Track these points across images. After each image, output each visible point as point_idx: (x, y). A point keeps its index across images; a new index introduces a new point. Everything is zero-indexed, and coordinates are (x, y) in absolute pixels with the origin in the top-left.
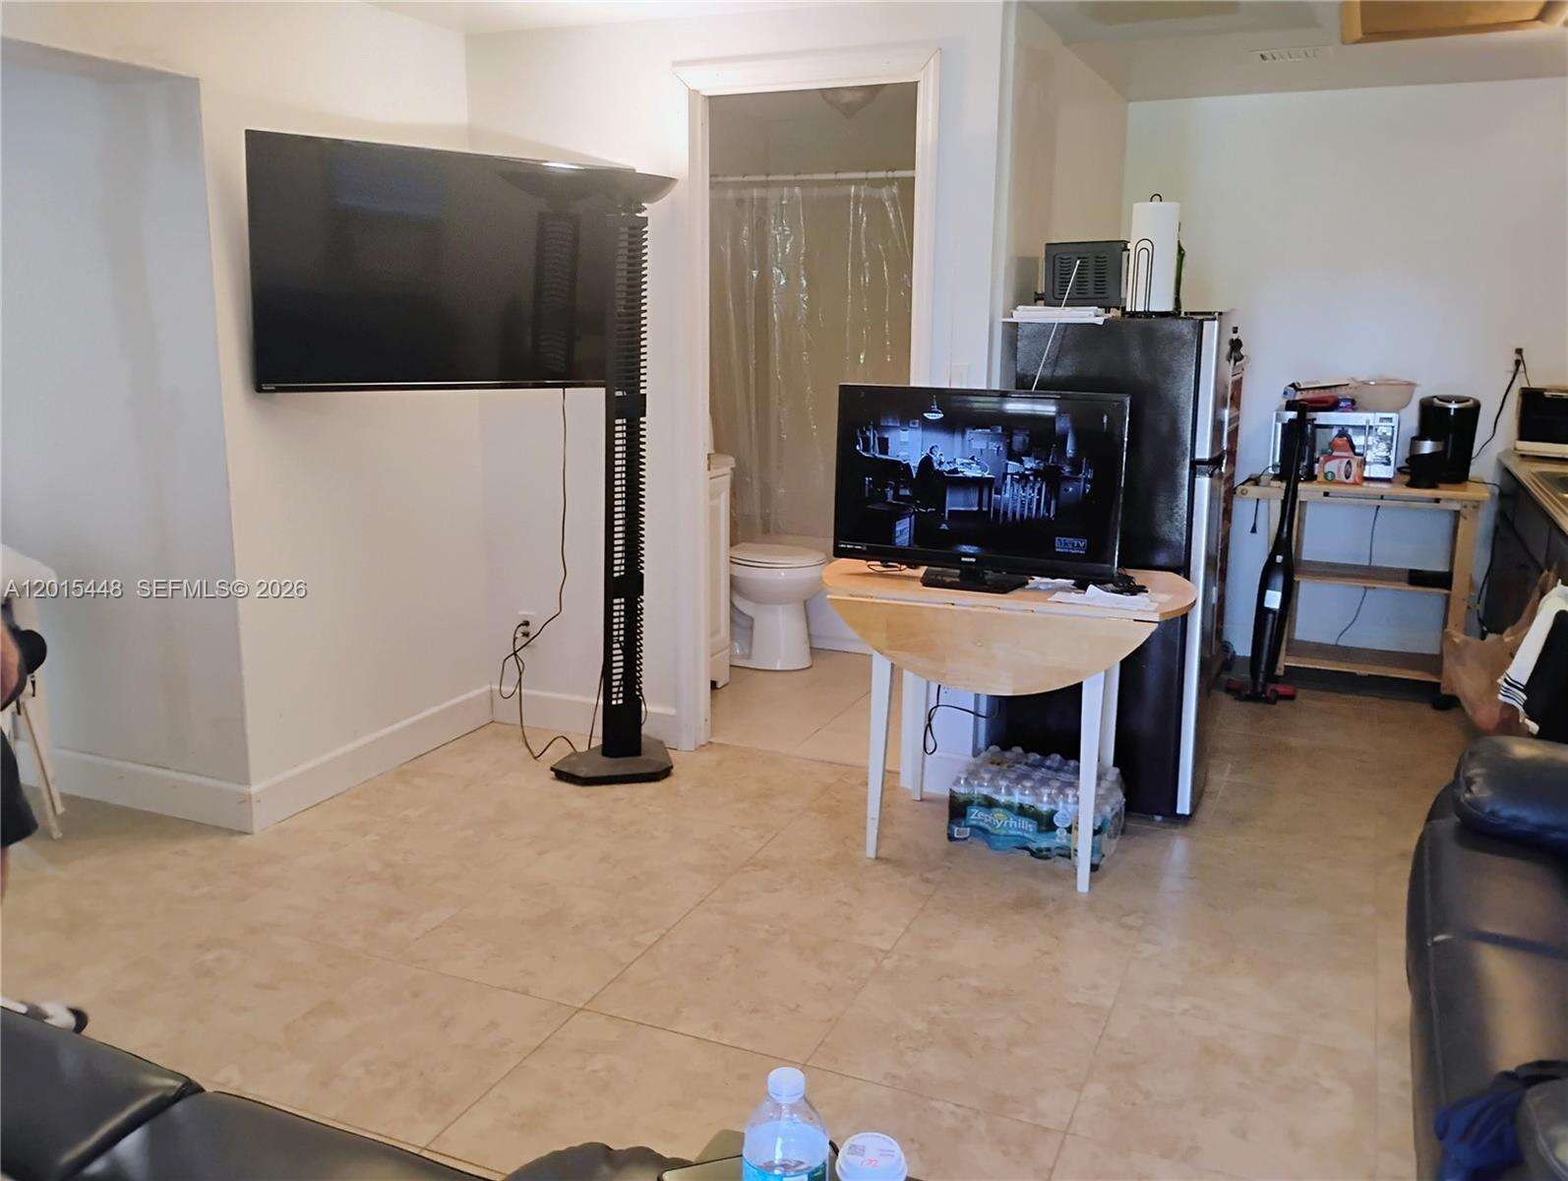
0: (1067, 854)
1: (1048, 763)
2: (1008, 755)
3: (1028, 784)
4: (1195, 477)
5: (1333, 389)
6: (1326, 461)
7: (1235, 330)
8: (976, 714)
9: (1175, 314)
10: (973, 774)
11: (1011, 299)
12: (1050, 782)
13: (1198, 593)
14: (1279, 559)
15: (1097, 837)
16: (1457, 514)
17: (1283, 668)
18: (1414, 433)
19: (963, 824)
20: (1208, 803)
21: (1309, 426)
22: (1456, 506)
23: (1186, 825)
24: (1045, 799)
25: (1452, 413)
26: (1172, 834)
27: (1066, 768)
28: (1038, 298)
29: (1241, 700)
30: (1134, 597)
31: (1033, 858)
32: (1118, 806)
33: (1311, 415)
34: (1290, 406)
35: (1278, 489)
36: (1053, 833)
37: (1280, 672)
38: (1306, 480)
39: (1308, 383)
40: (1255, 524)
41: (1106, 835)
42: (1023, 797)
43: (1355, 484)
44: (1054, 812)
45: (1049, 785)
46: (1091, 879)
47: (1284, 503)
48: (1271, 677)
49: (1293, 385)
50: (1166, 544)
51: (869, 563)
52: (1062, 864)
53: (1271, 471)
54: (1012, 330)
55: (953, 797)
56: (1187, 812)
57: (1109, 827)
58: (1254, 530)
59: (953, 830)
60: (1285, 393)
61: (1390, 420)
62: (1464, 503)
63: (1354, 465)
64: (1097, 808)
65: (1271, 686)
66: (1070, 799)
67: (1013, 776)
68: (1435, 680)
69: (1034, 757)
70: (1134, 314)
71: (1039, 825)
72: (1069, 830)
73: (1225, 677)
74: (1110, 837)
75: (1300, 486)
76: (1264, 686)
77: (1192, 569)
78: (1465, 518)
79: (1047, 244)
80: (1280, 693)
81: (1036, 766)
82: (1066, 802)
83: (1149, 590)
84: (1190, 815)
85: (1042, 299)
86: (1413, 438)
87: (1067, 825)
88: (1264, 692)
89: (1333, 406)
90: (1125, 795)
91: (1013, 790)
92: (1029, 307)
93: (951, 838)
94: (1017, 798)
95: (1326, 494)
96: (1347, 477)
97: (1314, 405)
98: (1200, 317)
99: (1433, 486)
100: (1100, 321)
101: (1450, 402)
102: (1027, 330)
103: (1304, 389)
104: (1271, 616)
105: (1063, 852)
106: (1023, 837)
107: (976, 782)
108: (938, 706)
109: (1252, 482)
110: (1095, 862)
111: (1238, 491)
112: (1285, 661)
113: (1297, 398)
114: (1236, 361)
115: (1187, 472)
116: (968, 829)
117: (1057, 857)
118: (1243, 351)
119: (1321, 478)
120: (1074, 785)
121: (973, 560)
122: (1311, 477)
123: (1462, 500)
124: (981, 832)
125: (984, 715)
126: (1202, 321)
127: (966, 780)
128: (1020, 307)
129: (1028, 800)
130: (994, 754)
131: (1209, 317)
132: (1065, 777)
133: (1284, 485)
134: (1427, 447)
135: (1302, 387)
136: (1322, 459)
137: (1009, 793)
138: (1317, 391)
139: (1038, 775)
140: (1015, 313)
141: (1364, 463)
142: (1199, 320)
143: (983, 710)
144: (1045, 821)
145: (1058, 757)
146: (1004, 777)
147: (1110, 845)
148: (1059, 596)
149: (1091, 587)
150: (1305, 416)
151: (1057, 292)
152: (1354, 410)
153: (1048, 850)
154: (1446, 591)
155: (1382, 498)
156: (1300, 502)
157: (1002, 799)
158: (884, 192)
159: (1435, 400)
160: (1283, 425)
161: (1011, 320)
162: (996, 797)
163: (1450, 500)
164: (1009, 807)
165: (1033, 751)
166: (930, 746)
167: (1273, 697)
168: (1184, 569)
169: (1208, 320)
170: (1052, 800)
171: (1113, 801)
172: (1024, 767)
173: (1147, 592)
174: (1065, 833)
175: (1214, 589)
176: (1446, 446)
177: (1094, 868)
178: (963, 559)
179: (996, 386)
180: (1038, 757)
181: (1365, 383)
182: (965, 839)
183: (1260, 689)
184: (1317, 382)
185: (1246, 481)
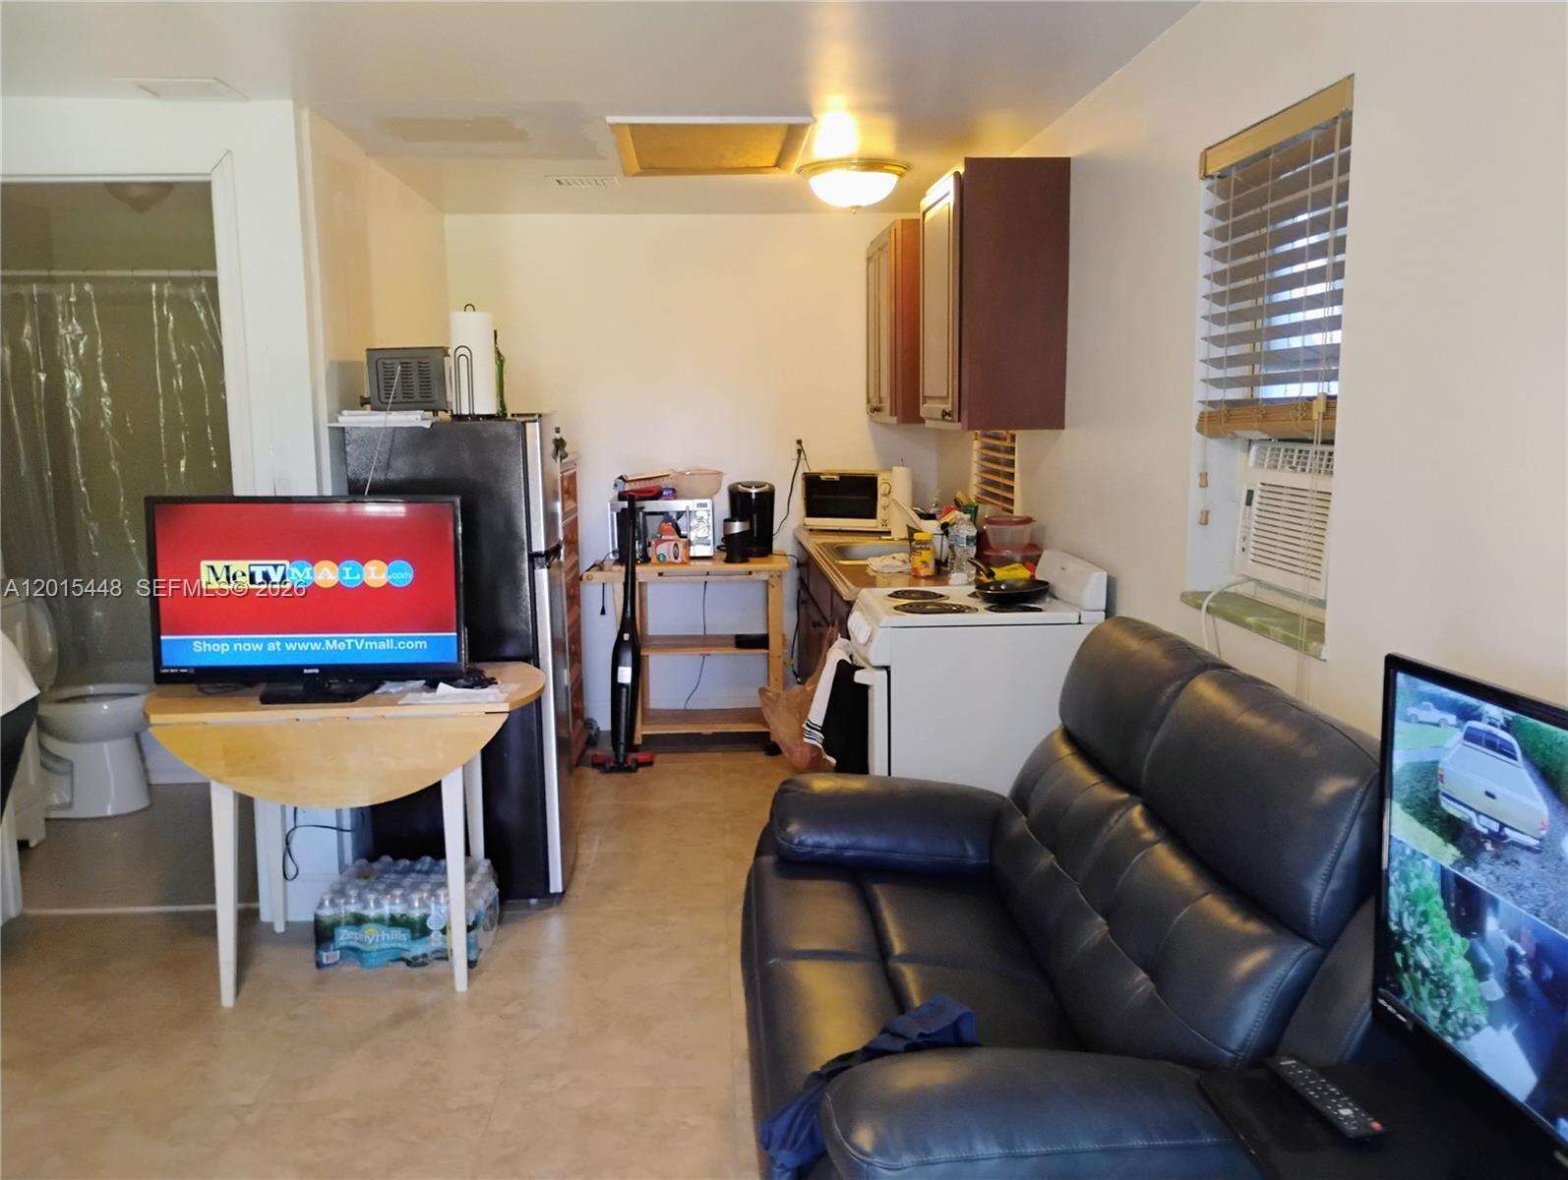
0: (444, 956)
1: (418, 867)
2: (376, 866)
3: (398, 892)
4: (534, 568)
5: (656, 480)
6: (657, 544)
7: (558, 431)
8: (340, 829)
9: (501, 416)
10: (340, 892)
11: (336, 405)
12: (422, 887)
13: (547, 678)
14: (626, 637)
15: (472, 933)
16: (767, 583)
17: (640, 737)
18: (727, 516)
19: (332, 947)
20: (581, 878)
21: (641, 514)
22: (765, 577)
23: (559, 903)
24: (417, 904)
25: (753, 497)
26: (547, 914)
27: (436, 868)
28: (364, 402)
29: (606, 772)
30: (485, 690)
31: (409, 968)
32: (491, 898)
33: (639, 504)
34: (621, 497)
35: (620, 571)
36: (428, 938)
37: (638, 741)
38: (642, 563)
39: (634, 475)
40: (603, 607)
41: (481, 929)
42: (393, 907)
43: (683, 563)
44: (425, 917)
45: (421, 890)
46: (470, 976)
47: (626, 585)
48: (631, 747)
49: (621, 478)
50: (515, 635)
51: (201, 686)
52: (439, 967)
53: (611, 556)
54: (340, 436)
55: (317, 922)
56: (560, 890)
57: (484, 921)
58: (603, 612)
59: (321, 957)
60: (616, 485)
61: (705, 505)
62: (772, 573)
63: (680, 546)
64: (469, 902)
65: (633, 756)
66: (442, 900)
67: (381, 887)
68: (767, 730)
69: (405, 863)
70: (459, 417)
71: (413, 932)
72: (444, 931)
73: (590, 752)
74: (486, 930)
75: (638, 569)
76: (625, 758)
77: (540, 656)
78: (773, 586)
79: (368, 350)
80: (640, 761)
81: (405, 872)
82: (437, 903)
83: (499, 682)
84: (564, 892)
85: (369, 403)
86: (726, 521)
87: (441, 927)
88: (625, 761)
89: (657, 495)
90: (498, 885)
91: (382, 902)
92: (354, 412)
93: (319, 965)
94: (387, 909)
95: (661, 574)
96: (676, 558)
97: (642, 495)
98: (523, 419)
99: (744, 560)
100: (427, 425)
101: (750, 487)
102: (355, 435)
103: (632, 481)
104: (624, 690)
105: (439, 955)
106: (398, 948)
107: (342, 901)
108: (296, 827)
109: (596, 568)
110: (473, 958)
111: (584, 577)
112: (642, 731)
113: (626, 489)
114: (562, 458)
115: (526, 565)
116: (338, 952)
117: (436, 962)
118: (567, 449)
119: (654, 559)
120: (444, 885)
121: (317, 671)
122: (646, 559)
123: (769, 571)
124: (354, 952)
125: (349, 828)
126: (524, 423)
127: (332, 901)
128: (345, 412)
129: (399, 909)
130: (360, 867)
131: (532, 418)
132: (434, 878)
133: (623, 569)
134: (737, 527)
135: (630, 479)
136: (653, 543)
137: (378, 904)
138: (642, 482)
139: (408, 881)
140: (340, 418)
141: (689, 544)
142: (521, 423)
143: (347, 823)
144: (418, 927)
145: (428, 859)
146: (373, 890)
147: (485, 938)
148: (410, 697)
149: (441, 685)
150: (634, 505)
151: (383, 396)
152: (675, 498)
153: (425, 956)
154: (765, 651)
155: (708, 574)
156: (640, 583)
157: (372, 913)
158: (191, 292)
159: (740, 486)
160: (618, 514)
161: (336, 425)
162: (366, 913)
163: (758, 572)
164: (379, 920)
165: (403, 858)
166: (291, 871)
167: (634, 766)
168: (532, 657)
169: (530, 421)
170: (424, 904)
171: (485, 894)
172: (393, 876)
173: (496, 683)
174: (441, 935)
175: (565, 671)
176: (751, 525)
177: (471, 964)
178: (305, 671)
179: (328, 492)
180: (408, 862)
181: (682, 474)
182: (336, 963)
183: (621, 760)
184: (642, 474)
185: (592, 567)
